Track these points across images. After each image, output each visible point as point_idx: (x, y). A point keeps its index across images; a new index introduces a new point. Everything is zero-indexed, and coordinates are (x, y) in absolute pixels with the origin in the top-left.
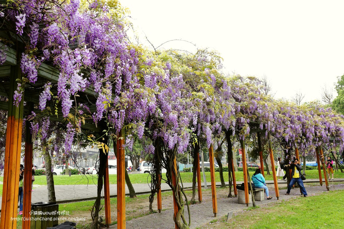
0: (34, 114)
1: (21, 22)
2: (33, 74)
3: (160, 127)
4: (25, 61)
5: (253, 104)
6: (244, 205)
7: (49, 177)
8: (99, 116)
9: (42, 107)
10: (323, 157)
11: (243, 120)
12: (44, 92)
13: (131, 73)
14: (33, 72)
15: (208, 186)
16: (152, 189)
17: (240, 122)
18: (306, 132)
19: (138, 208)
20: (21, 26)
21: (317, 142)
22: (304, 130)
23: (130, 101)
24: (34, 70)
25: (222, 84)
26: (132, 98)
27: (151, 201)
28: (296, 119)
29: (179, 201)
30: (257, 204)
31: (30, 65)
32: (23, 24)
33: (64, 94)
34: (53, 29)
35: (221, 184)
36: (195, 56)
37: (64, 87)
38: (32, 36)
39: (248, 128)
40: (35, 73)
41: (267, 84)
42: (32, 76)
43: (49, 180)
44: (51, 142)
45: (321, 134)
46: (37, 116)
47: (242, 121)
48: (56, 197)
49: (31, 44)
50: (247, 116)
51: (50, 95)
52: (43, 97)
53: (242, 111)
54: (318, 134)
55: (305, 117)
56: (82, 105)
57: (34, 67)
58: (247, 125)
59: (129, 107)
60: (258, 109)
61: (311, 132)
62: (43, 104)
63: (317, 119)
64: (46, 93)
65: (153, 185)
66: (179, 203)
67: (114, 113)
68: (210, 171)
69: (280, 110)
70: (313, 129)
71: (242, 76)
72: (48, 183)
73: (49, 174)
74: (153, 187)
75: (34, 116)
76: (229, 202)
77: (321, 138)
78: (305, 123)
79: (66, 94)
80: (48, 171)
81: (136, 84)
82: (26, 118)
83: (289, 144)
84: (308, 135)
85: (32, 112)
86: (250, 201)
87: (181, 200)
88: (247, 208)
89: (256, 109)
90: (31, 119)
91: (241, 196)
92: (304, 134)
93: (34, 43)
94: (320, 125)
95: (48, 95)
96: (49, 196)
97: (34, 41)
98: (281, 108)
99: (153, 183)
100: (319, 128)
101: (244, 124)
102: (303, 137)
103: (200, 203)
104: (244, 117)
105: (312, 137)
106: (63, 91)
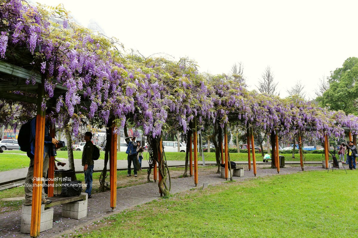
0: (53, 113)
1: (44, 66)
2: (51, 92)
3: (141, 119)
4: (47, 85)
5: (232, 99)
6: (224, 179)
7: (69, 151)
8: (92, 115)
9: (58, 111)
10: (301, 143)
11: (223, 111)
12: (58, 102)
13: (116, 85)
14: (51, 91)
15: (206, 164)
16: (150, 164)
17: (221, 113)
18: (284, 121)
19: (140, 179)
20: (44, 69)
21: (294, 130)
22: (283, 120)
23: (113, 104)
24: (52, 90)
25: (201, 84)
26: (115, 102)
27: (149, 173)
28: (274, 111)
29: (162, 172)
30: (234, 179)
31: (49, 87)
32: (45, 68)
33: (69, 104)
34: (62, 69)
35: (216, 162)
36: (178, 63)
37: (69, 101)
38: (50, 69)
39: (227, 118)
40: (52, 92)
41: (270, 75)
42: (51, 94)
43: (70, 154)
44: (70, 126)
45: (298, 123)
46: (54, 114)
47: (222, 113)
48: (75, 167)
49: (49, 74)
50: (226, 108)
51: (62, 103)
52: (58, 105)
53: (223, 105)
54: (295, 123)
55: (284, 109)
56: (82, 107)
57: (51, 89)
58: (226, 116)
59: (113, 108)
60: (236, 103)
61: (289, 122)
62: (58, 109)
63: (295, 110)
64: (60, 103)
65: (150, 161)
66: (162, 174)
67: (103, 112)
68: (215, 152)
69: (260, 102)
70: (291, 119)
71: (227, 75)
72: (69, 156)
73: (70, 149)
74: (151, 163)
75: (52, 114)
76: (215, 177)
77: (297, 126)
78: (284, 114)
79: (70, 104)
80: (69, 147)
81: (118, 93)
82: (48, 115)
83: (270, 131)
84: (285, 124)
85: (52, 112)
86: (229, 176)
87: (164, 172)
88: (225, 181)
89: (235, 103)
90: (51, 116)
91: (223, 173)
92: (283, 123)
93: (51, 74)
94: (298, 116)
95: (61, 104)
96: (70, 166)
97: (51, 72)
98: (261, 102)
99: (151, 159)
100: (296, 119)
101: (224, 115)
102: (282, 126)
103: (191, 177)
104: (224, 109)
105: (289, 126)
106: (69, 103)
